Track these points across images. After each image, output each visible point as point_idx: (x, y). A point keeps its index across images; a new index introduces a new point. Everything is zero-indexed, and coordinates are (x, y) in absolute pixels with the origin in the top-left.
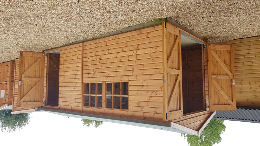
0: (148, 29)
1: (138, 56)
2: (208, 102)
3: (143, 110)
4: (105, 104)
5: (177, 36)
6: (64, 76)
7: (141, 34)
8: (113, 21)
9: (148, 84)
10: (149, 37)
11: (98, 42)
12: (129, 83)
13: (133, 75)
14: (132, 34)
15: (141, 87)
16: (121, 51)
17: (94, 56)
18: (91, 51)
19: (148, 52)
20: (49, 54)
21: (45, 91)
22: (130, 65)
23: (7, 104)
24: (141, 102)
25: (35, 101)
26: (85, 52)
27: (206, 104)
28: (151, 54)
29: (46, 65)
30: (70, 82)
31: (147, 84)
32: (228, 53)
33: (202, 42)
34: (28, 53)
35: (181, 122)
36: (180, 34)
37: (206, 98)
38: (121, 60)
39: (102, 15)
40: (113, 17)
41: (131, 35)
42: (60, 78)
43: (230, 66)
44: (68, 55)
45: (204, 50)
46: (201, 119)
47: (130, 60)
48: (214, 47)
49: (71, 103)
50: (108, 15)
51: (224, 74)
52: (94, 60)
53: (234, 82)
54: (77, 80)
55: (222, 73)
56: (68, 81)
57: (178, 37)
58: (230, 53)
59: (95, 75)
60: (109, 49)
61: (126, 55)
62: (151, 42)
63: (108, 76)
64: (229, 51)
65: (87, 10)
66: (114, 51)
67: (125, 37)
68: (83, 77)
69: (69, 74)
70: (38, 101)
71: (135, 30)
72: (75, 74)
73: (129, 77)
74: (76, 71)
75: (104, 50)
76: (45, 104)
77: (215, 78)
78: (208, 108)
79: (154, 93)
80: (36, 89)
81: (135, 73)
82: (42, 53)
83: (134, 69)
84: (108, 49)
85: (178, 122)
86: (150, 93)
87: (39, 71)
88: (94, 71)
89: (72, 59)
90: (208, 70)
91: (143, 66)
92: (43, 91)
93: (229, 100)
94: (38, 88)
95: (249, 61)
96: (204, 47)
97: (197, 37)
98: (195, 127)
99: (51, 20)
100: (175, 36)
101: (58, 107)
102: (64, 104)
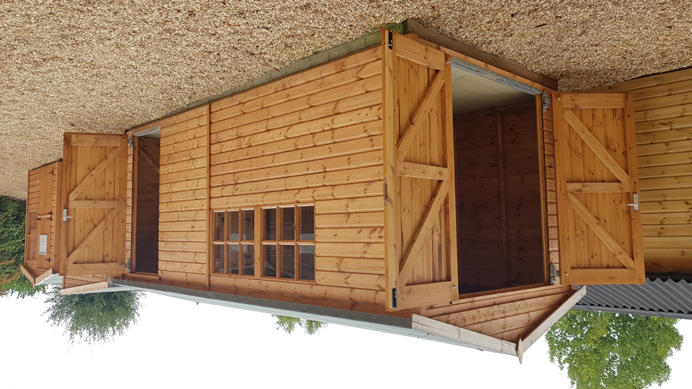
0: (360, 55)
1: (336, 132)
2: (558, 261)
3: (348, 280)
4: (259, 265)
5: (437, 71)
6: (169, 195)
7: (343, 71)
8: (263, 39)
9: (362, 210)
10: (363, 77)
11: (243, 101)
12: (316, 207)
13: (325, 186)
14: (321, 72)
15: (343, 218)
16: (297, 122)
17: (235, 137)
18: (228, 124)
19: (360, 121)
20: (139, 138)
21: (128, 236)
22: (317, 158)
23: (51, 270)
24: (345, 260)
25: (103, 262)
26: (215, 128)
27: (550, 265)
28: (369, 126)
29: (130, 167)
30: (183, 209)
31: (359, 210)
32: (618, 116)
33: (536, 89)
34: (84, 137)
35: (453, 316)
36: (446, 64)
37: (550, 249)
38: (296, 146)
39: (224, 23)
40: (256, 27)
41: (319, 77)
42: (162, 199)
43: (625, 153)
44: (178, 138)
45: (544, 111)
46: (531, 310)
47: (317, 144)
48: (573, 102)
49: (185, 264)
50: (240, 21)
51: (605, 177)
52: (234, 148)
53: (636, 201)
54: (196, 205)
55: (599, 177)
56: (177, 206)
57: (439, 76)
58: (623, 117)
59: (237, 189)
60: (269, 117)
61: (309, 133)
62: (367, 92)
63: (266, 190)
64: (621, 110)
65: (179, 11)
66: (280, 122)
67: (304, 81)
68: (212, 196)
69: (180, 190)
70: (111, 262)
71: (330, 61)
72: (192, 188)
73: (316, 193)
74: (196, 181)
75: (257, 120)
76: (131, 268)
77: (578, 191)
78: (557, 278)
79: (376, 234)
80: (106, 229)
81: (331, 179)
82: (119, 137)
83: (327, 170)
84: (266, 118)
85: (445, 314)
86: (365, 233)
87: (113, 183)
88: (236, 178)
89: (186, 149)
90: (555, 168)
91: (349, 159)
92: (124, 235)
93: (620, 253)
94: (110, 228)
95: (685, 138)
96: (543, 103)
97: (516, 74)
98: (506, 330)
99: (101, 45)
100: (431, 72)
101: (157, 276)
102: (169, 267)
